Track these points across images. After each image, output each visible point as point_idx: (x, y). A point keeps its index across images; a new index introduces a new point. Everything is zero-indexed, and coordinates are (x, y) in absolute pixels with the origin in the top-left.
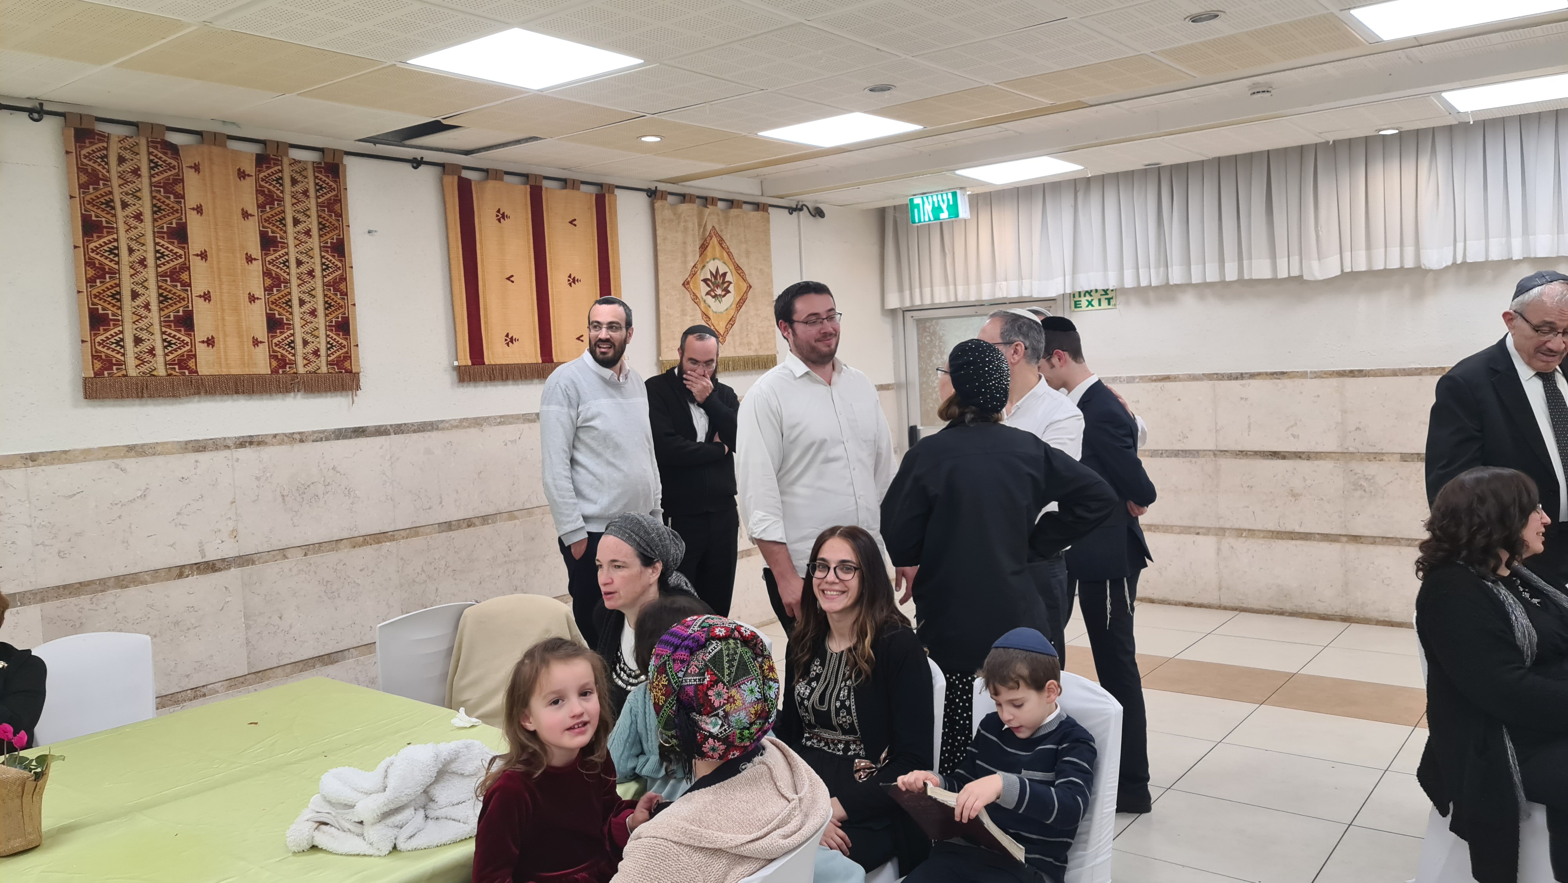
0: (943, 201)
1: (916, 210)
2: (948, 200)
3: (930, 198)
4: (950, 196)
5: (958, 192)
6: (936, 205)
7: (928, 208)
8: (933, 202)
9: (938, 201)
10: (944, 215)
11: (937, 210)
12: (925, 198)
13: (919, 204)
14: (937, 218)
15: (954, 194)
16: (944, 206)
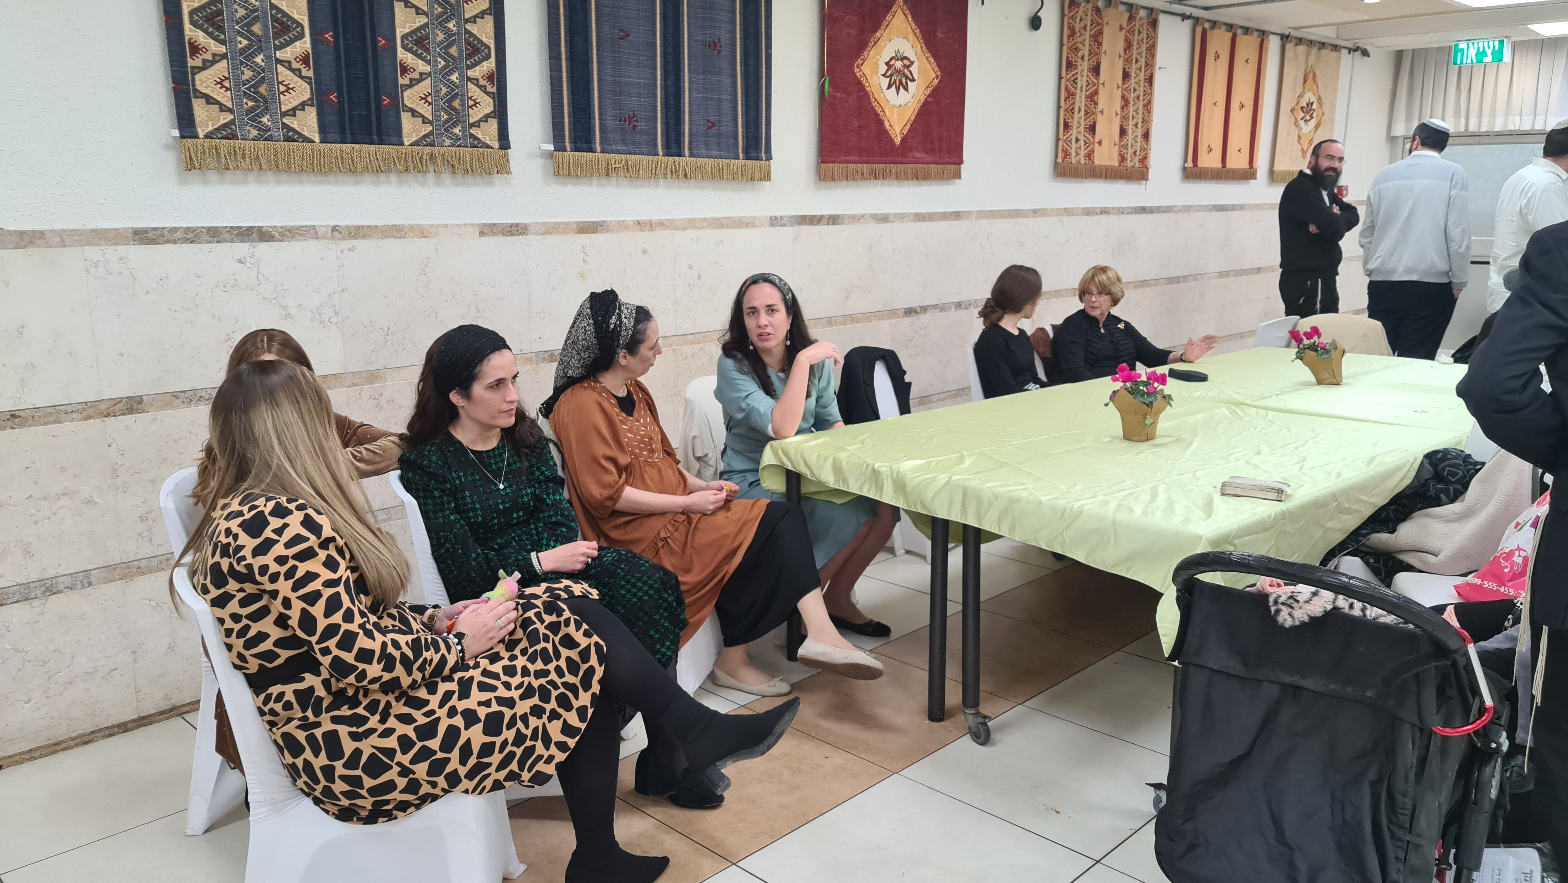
0: (1489, 47)
1: (1459, 54)
2: (1494, 47)
3: (1476, 44)
4: (1497, 43)
5: (1505, 40)
6: (1481, 50)
7: (1473, 52)
8: (1478, 48)
9: (1484, 48)
10: (1488, 59)
11: (1481, 54)
12: (1471, 45)
13: (1463, 49)
14: (1480, 61)
15: (1501, 42)
16: (1489, 52)
